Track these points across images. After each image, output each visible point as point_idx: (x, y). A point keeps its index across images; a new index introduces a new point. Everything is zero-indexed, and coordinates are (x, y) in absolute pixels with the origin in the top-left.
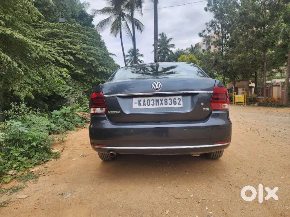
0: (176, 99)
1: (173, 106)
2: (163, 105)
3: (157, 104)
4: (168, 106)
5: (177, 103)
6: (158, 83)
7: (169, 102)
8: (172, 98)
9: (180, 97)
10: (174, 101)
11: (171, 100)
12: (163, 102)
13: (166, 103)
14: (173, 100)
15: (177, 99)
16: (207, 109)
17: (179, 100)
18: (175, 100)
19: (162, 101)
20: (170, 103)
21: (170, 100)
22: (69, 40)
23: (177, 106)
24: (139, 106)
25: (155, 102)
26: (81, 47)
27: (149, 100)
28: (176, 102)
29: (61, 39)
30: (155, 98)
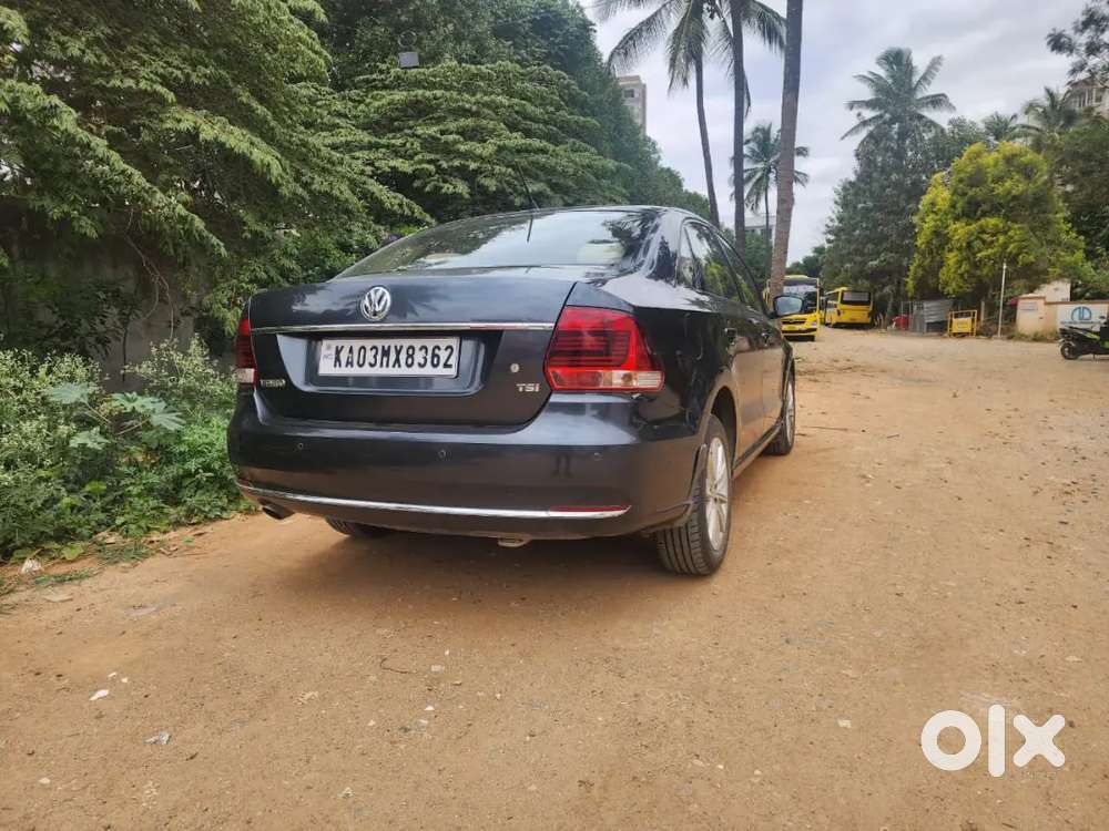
0: (439, 348)
1: (428, 370)
2: (399, 366)
3: (385, 364)
4: (415, 371)
5: (442, 361)
6: (379, 293)
7: (419, 356)
8: (430, 343)
9: (454, 342)
10: (434, 355)
11: (426, 352)
12: (403, 356)
13: (410, 361)
14: (430, 352)
15: (443, 348)
16: (532, 388)
17: (449, 350)
18: (437, 351)
19: (398, 353)
20: (422, 362)
21: (424, 351)
22: (463, 122)
23: (440, 370)
24: (335, 366)
25: (379, 357)
26: (499, 146)
27: (363, 347)
28: (438, 356)
29: (439, 120)
30: (379, 343)
